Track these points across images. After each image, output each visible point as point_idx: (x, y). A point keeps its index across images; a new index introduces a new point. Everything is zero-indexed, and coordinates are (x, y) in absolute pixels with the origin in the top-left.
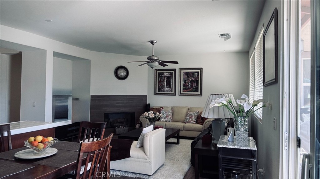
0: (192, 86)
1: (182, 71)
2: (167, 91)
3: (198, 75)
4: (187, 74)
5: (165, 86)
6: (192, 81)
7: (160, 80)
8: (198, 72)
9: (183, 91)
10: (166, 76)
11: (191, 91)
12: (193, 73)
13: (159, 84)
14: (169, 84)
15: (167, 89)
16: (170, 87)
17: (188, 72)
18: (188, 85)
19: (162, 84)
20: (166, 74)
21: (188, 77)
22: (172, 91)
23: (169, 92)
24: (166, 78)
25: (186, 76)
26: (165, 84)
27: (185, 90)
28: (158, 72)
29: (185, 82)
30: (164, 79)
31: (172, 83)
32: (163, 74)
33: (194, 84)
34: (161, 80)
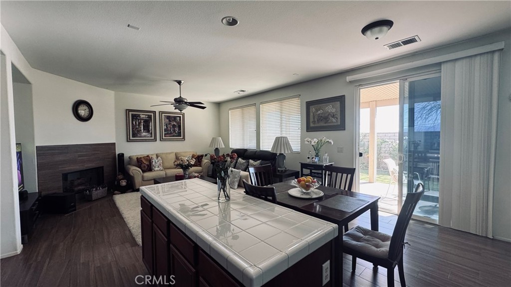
0: (174, 131)
1: (163, 115)
2: (145, 136)
3: (180, 120)
4: (168, 118)
5: (142, 131)
6: (174, 126)
7: (134, 123)
8: (180, 117)
9: (165, 136)
10: (143, 119)
11: (174, 136)
12: (175, 118)
13: (133, 129)
14: (147, 128)
15: (144, 134)
16: (148, 131)
17: (170, 116)
18: (170, 130)
19: (137, 128)
20: (142, 116)
21: (170, 121)
22: (152, 137)
23: (148, 137)
24: (142, 121)
25: (168, 120)
26: (142, 128)
27: (168, 135)
28: (131, 113)
29: (167, 127)
30: (141, 122)
31: (151, 128)
32: (139, 116)
33: (177, 129)
34: (136, 123)
